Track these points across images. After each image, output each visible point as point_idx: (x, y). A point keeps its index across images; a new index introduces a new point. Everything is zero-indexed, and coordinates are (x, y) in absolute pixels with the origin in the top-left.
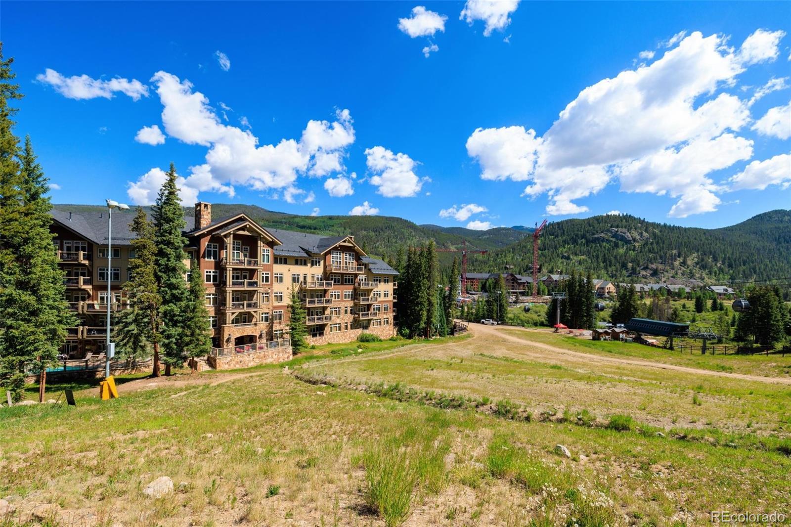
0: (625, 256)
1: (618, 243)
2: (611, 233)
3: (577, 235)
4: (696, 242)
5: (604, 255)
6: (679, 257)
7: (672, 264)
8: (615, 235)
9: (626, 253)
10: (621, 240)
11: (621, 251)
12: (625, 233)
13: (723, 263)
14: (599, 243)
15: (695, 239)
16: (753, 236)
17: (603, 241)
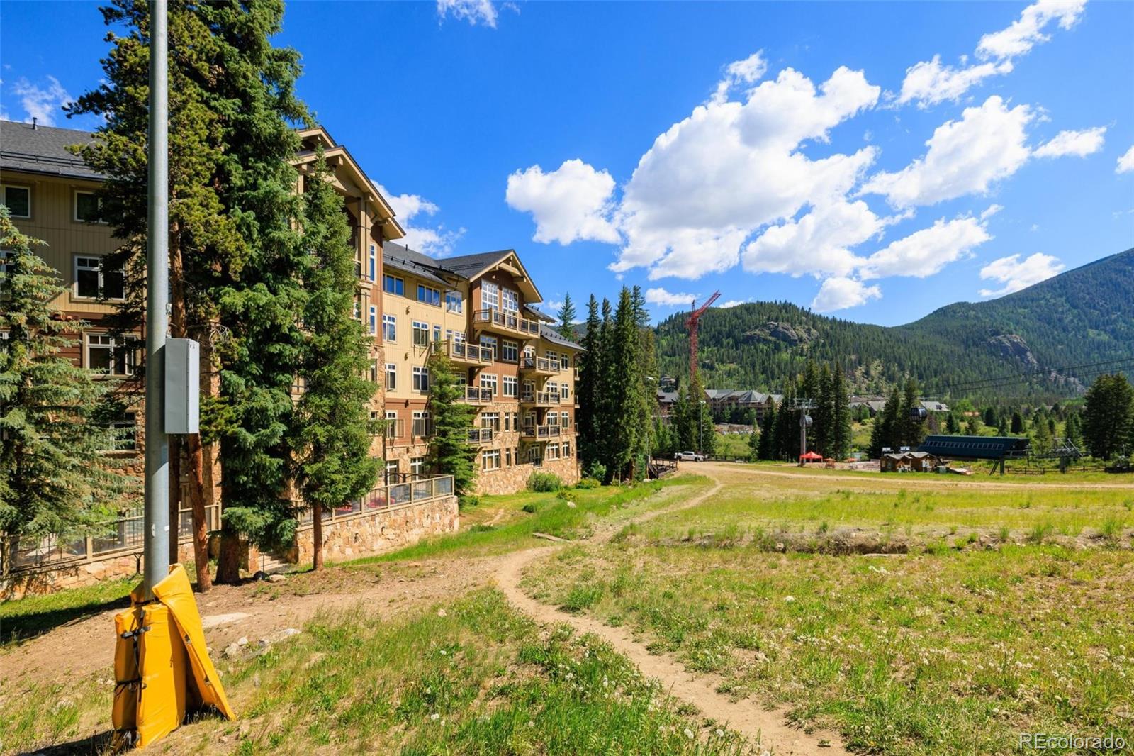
0: (792, 363)
1: (779, 345)
2: (769, 329)
3: (720, 333)
4: (876, 345)
5: (763, 363)
6: (860, 364)
7: (853, 375)
8: (775, 333)
9: (792, 359)
10: (784, 340)
11: (785, 356)
12: (788, 330)
13: (912, 374)
14: (753, 344)
15: (874, 339)
16: (938, 337)
17: (759, 341)
